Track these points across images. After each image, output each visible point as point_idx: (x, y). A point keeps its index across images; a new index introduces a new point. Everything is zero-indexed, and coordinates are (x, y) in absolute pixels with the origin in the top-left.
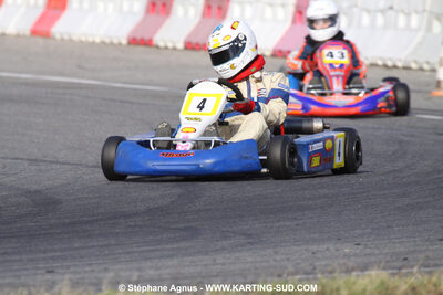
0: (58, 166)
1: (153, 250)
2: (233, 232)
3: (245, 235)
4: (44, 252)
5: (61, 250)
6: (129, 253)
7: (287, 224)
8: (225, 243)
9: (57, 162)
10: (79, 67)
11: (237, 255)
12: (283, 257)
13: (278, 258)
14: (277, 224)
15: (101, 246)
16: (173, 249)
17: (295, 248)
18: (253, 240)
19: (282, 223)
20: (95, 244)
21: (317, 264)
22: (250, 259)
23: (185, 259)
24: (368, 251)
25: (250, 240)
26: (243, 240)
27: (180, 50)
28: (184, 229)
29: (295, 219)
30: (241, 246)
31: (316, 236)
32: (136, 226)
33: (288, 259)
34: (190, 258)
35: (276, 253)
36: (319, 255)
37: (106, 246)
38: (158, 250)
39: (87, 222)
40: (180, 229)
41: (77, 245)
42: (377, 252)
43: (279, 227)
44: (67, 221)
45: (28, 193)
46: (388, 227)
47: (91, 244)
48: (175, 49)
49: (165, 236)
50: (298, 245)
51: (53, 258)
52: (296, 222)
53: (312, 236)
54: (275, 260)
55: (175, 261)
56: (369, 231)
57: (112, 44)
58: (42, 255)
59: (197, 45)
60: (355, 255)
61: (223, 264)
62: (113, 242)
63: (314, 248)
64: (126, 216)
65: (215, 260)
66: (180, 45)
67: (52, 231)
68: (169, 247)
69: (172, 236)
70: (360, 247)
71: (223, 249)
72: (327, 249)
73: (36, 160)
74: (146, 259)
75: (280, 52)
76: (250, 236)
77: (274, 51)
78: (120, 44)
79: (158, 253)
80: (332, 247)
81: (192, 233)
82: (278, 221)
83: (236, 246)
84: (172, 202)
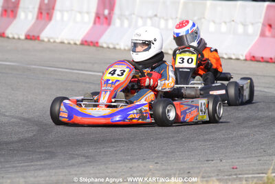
1: (28, 166)
2: (77, 155)
3: (84, 156)
7: (109, 149)
8: (73, 161)
11: (83, 169)
12: (112, 170)
13: (109, 171)
14: (103, 150)
16: (41, 165)
17: (118, 165)
18: (90, 160)
22: (92, 172)
24: (164, 167)
26: (84, 160)
27: (23, 40)
28: (45, 152)
29: (114, 147)
30: (84, 163)
31: (129, 157)
32: (14, 150)
33: (116, 172)
35: (107, 168)
36: (134, 169)
38: (32, 165)
40: (43, 152)
42: (169, 167)
43: (105, 152)
46: (173, 152)
48: (19, 39)
49: (34, 156)
50: (120, 163)
52: (115, 149)
53: (127, 157)
56: (161, 154)
59: (33, 36)
62: (2, 160)
63: (130, 165)
65: (69, 172)
66: (23, 37)
68: (39, 163)
70: (159, 165)
71: (73, 165)
72: (139, 166)
75: (86, 41)
76: (87, 157)
77: (82, 41)
79: (32, 167)
80: (141, 165)
81: (52, 155)
83: (81, 164)
84: (34, 135)
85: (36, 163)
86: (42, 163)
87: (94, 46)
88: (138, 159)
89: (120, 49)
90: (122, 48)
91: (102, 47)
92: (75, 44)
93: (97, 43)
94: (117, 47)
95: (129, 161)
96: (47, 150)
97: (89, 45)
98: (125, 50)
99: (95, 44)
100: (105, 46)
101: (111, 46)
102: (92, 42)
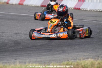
0: (21, 35)
2: (60, 50)
4: (15, 55)
5: (19, 54)
6: (35, 55)
7: (72, 48)
8: (57, 53)
9: (21, 34)
10: (29, 12)
11: (60, 55)
12: (70, 56)
13: (69, 56)
14: (70, 48)
15: (29, 53)
16: (45, 54)
17: (73, 54)
18: (64, 52)
19: (71, 48)
20: (27, 53)
21: (78, 57)
22: (62, 56)
23: (48, 56)
24: (90, 54)
25: (63, 52)
28: (48, 49)
29: (74, 47)
31: (79, 51)
32: (37, 49)
33: (71, 56)
34: (49, 56)
35: (69, 55)
36: (79, 55)
37: (30, 53)
38: (41, 54)
39: (26, 48)
40: (47, 49)
41: (23, 53)
42: (92, 55)
44: (21, 47)
45: (14, 41)
46: (96, 49)
47: (26, 53)
49: (44, 51)
51: (17, 56)
52: (75, 48)
53: (78, 51)
54: (68, 57)
55: (45, 57)
56: (91, 50)
57: (37, 6)
58: (14, 56)
60: (87, 55)
61: (56, 58)
62: (31, 52)
63: (77, 54)
64: (35, 46)
65: (54, 57)
67: (18, 50)
68: (44, 53)
69: (45, 51)
70: (89, 54)
71: (57, 54)
72: (81, 54)
73: (17, 33)
74: (38, 56)
75: (75, 8)
76: (63, 51)
77: (74, 8)
78: (39, 6)
79: (41, 55)
80: (82, 54)
81: (50, 50)
82: (70, 47)
83: (60, 53)
84: (47, 43)
85: (43, 53)
86: (46, 53)
87: (78, 9)
88: (82, 52)
89: (88, 11)
90: (89, 10)
91: (81, 10)
92: (72, 9)
93: (79, 8)
94: (87, 10)
95: (78, 52)
96: (49, 48)
97: (76, 9)
98: (90, 11)
99: (79, 9)
100: (82, 9)
101: (85, 10)
102: (77, 8)
